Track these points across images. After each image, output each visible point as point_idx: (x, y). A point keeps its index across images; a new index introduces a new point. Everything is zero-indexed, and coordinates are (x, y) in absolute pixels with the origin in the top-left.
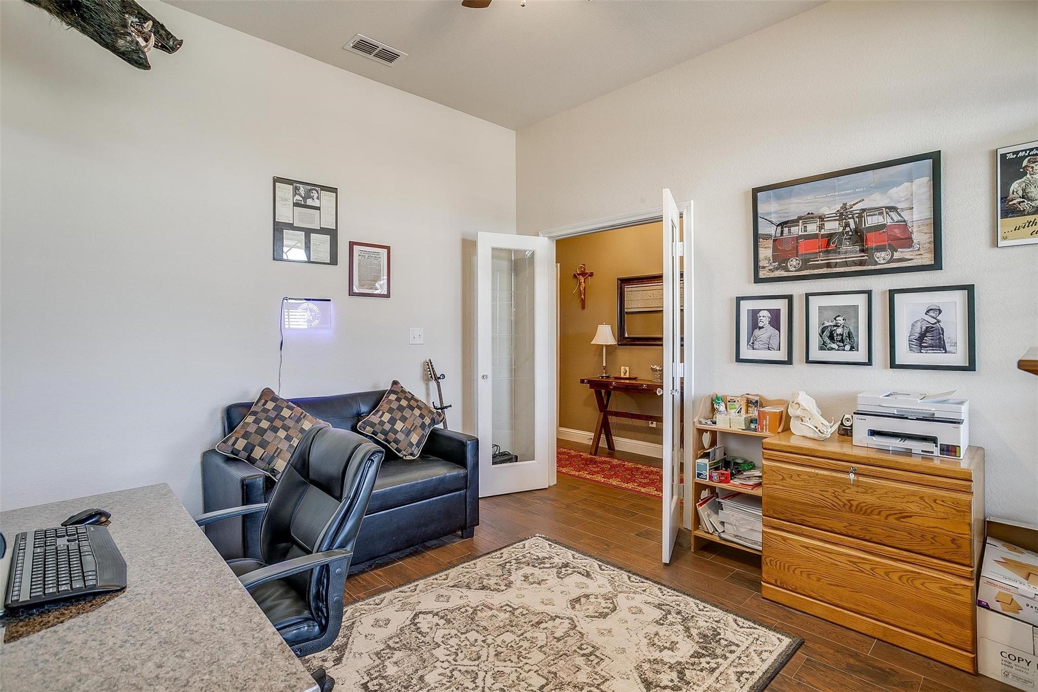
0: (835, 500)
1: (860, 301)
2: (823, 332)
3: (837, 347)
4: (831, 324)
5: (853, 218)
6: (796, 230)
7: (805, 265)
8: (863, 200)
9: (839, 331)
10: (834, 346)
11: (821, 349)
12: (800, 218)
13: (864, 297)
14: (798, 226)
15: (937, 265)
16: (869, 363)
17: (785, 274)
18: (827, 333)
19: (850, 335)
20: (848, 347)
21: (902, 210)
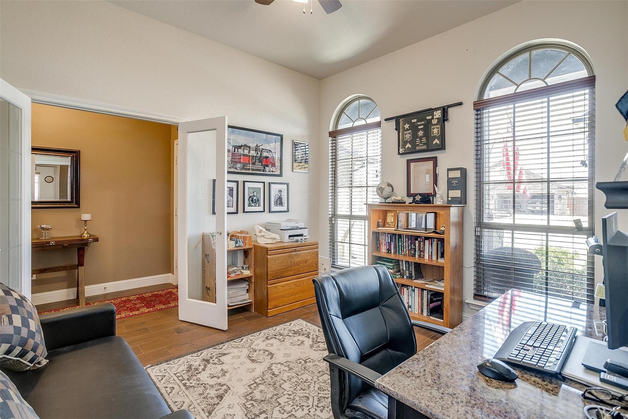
0: (291, 263)
1: (261, 186)
2: (249, 198)
3: (254, 205)
4: (252, 195)
5: (259, 151)
6: (240, 151)
7: (243, 168)
8: (262, 145)
9: (255, 198)
10: (253, 205)
11: (249, 206)
12: (242, 146)
13: (263, 184)
14: (241, 149)
15: (281, 175)
16: (264, 211)
17: (236, 171)
18: (251, 199)
19: (258, 200)
20: (257, 205)
21: (273, 152)
